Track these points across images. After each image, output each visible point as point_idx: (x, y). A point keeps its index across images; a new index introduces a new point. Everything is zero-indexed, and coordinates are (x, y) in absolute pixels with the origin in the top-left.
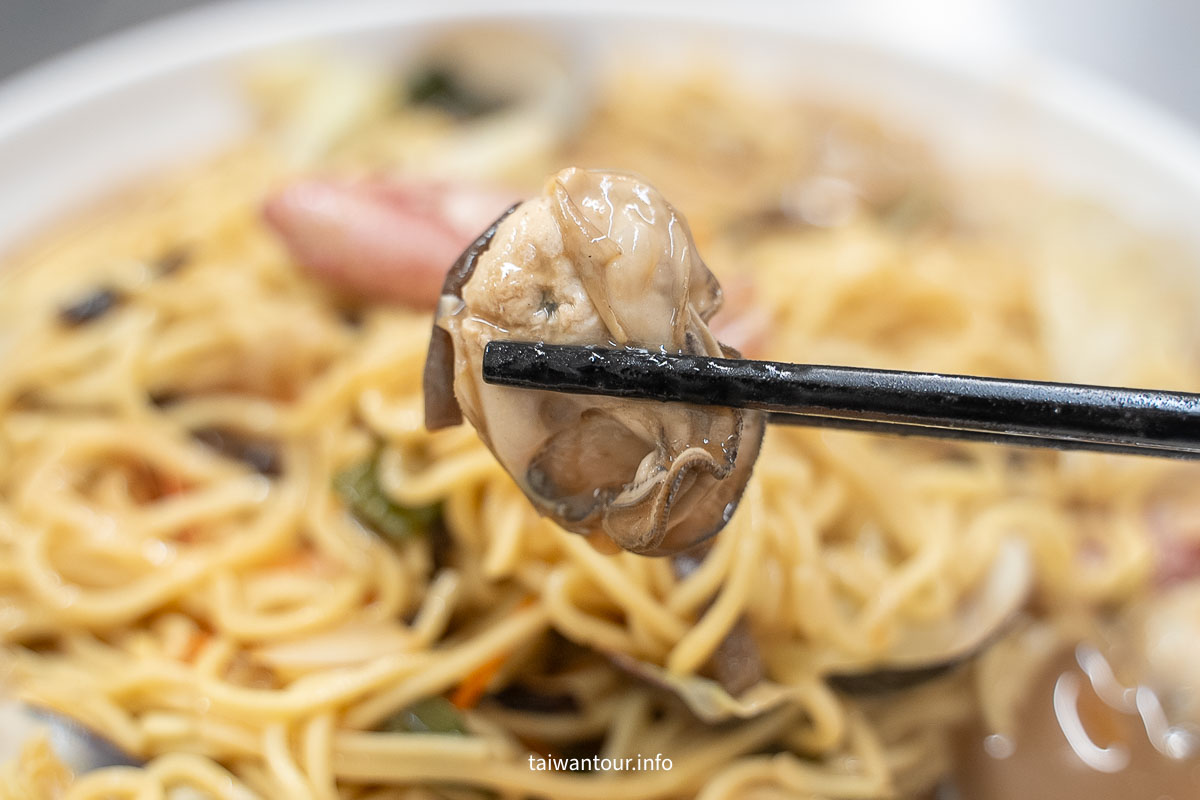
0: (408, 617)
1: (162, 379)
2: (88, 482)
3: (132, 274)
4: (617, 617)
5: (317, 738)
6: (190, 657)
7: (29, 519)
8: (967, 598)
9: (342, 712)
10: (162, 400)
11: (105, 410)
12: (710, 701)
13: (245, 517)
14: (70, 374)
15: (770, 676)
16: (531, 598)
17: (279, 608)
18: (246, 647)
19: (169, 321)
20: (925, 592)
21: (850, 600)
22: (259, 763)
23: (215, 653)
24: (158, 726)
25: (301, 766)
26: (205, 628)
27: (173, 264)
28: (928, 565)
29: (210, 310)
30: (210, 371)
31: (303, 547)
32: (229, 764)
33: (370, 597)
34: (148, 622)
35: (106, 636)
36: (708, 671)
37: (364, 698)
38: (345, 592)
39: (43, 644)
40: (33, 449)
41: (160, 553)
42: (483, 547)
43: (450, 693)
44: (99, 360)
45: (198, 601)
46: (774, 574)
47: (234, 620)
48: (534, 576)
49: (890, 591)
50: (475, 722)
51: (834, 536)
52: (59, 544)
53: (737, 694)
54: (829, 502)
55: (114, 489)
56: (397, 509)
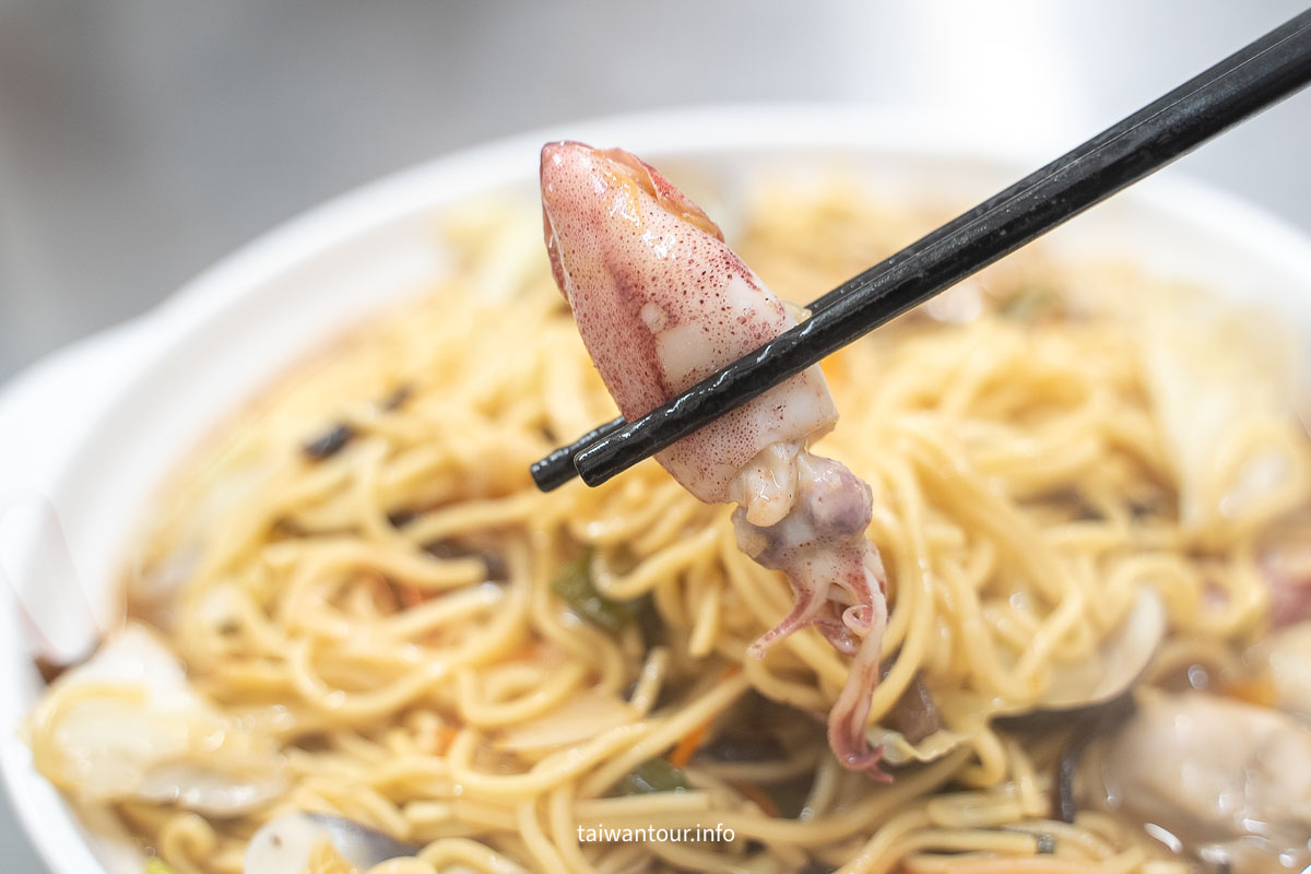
0: (627, 694)
1: (396, 499)
2: (339, 598)
3: (363, 412)
4: (809, 678)
5: (559, 810)
6: (442, 751)
7: (294, 634)
8: (1109, 640)
9: (580, 781)
10: (399, 519)
11: (354, 531)
12: (895, 747)
13: (482, 618)
14: (315, 503)
15: (944, 725)
16: (735, 667)
17: (514, 695)
18: (491, 734)
19: (398, 450)
20: (1070, 636)
21: (1010, 651)
22: (515, 836)
23: (464, 743)
24: (421, 813)
25: (550, 839)
26: (452, 719)
27: (399, 399)
28: (1070, 612)
29: (432, 438)
30: (436, 490)
31: (531, 640)
32: (488, 840)
33: (592, 679)
34: (401, 717)
35: (368, 733)
36: (890, 722)
37: (598, 766)
38: (569, 675)
39: (314, 742)
40: (289, 571)
41: (412, 655)
42: (689, 629)
43: (669, 753)
44: (345, 486)
45: (445, 694)
46: (945, 633)
47: (478, 712)
48: (733, 650)
49: (1043, 639)
50: (693, 777)
51: (989, 593)
52: (324, 652)
53: (916, 742)
54: (983, 564)
55: (362, 600)
56: (609, 604)
